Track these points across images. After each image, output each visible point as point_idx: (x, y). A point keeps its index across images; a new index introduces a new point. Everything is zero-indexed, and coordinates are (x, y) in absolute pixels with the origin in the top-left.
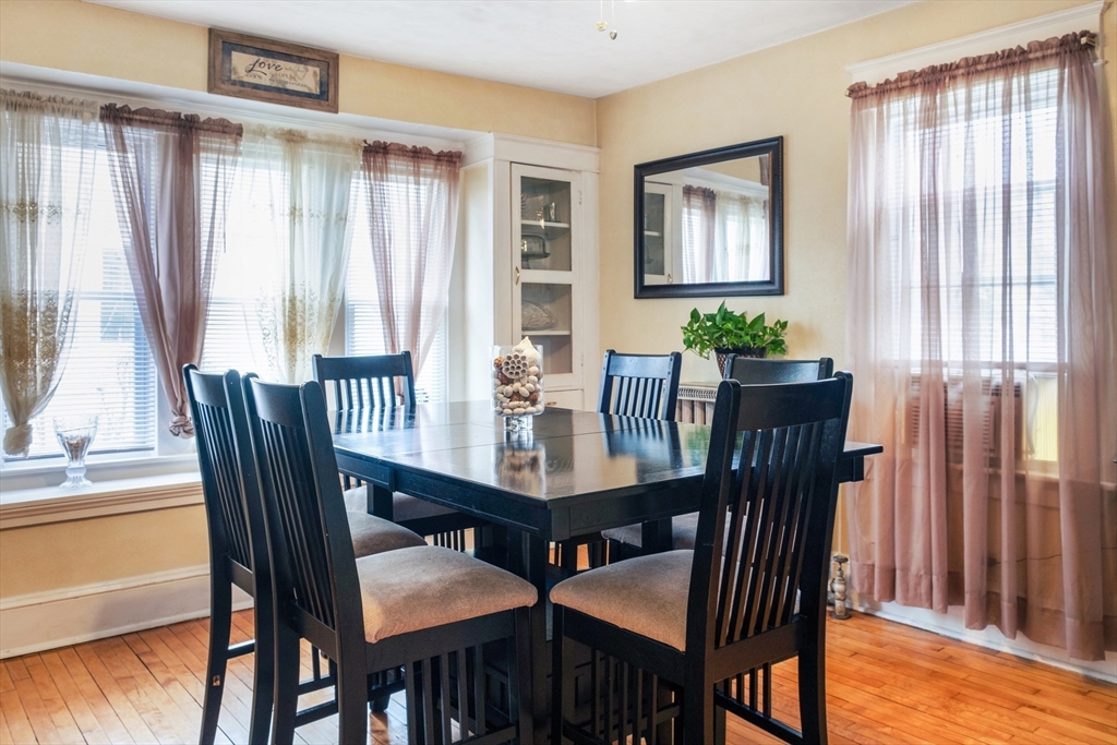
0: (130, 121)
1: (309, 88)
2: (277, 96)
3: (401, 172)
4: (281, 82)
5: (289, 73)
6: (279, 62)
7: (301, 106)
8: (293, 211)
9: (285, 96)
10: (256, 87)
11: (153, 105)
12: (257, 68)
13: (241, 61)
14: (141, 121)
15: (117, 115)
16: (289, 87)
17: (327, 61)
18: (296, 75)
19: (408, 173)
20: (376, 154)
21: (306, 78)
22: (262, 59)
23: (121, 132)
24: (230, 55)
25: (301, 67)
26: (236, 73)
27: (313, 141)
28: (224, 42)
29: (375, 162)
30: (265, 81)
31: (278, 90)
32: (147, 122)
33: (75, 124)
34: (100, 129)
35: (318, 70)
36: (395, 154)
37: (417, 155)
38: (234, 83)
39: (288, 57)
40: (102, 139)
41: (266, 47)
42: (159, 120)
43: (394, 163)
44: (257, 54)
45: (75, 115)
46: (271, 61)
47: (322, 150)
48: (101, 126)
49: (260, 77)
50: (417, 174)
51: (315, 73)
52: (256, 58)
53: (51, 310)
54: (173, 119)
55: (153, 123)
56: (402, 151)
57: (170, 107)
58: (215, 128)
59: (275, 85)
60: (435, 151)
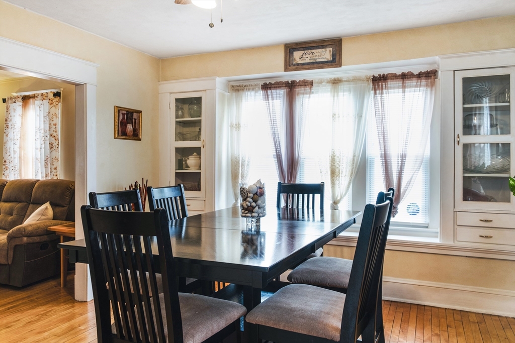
0: (270, 88)
1: (327, 59)
2: (312, 66)
3: (394, 88)
4: (314, 59)
5: (318, 54)
6: (313, 51)
7: (323, 68)
8: (334, 115)
9: (315, 65)
10: (304, 64)
11: (279, 80)
12: (304, 56)
13: (297, 55)
14: (274, 87)
15: (266, 87)
16: (318, 60)
17: (335, 43)
18: (321, 54)
19: (398, 88)
20: (379, 81)
21: (326, 54)
22: (306, 51)
23: (267, 93)
24: (293, 53)
25: (324, 50)
26: (295, 60)
27: (345, 81)
28: (290, 48)
29: (378, 85)
30: (308, 61)
31: (313, 63)
32: (276, 87)
33: (253, 93)
34: (261, 93)
35: (331, 49)
36: (391, 79)
37: (405, 77)
38: (294, 65)
39: (317, 47)
40: (262, 97)
41: (307, 46)
42: (281, 85)
43: (390, 83)
44: (304, 50)
45: (253, 89)
46: (310, 51)
47: (350, 85)
48: (262, 91)
49: (305, 60)
50: (404, 87)
51: (330, 51)
52: (303, 52)
53: (243, 162)
54: (285, 84)
55: (279, 87)
56: (395, 77)
57: (284, 80)
58: (302, 84)
59: (312, 61)
60: (416, 72)
